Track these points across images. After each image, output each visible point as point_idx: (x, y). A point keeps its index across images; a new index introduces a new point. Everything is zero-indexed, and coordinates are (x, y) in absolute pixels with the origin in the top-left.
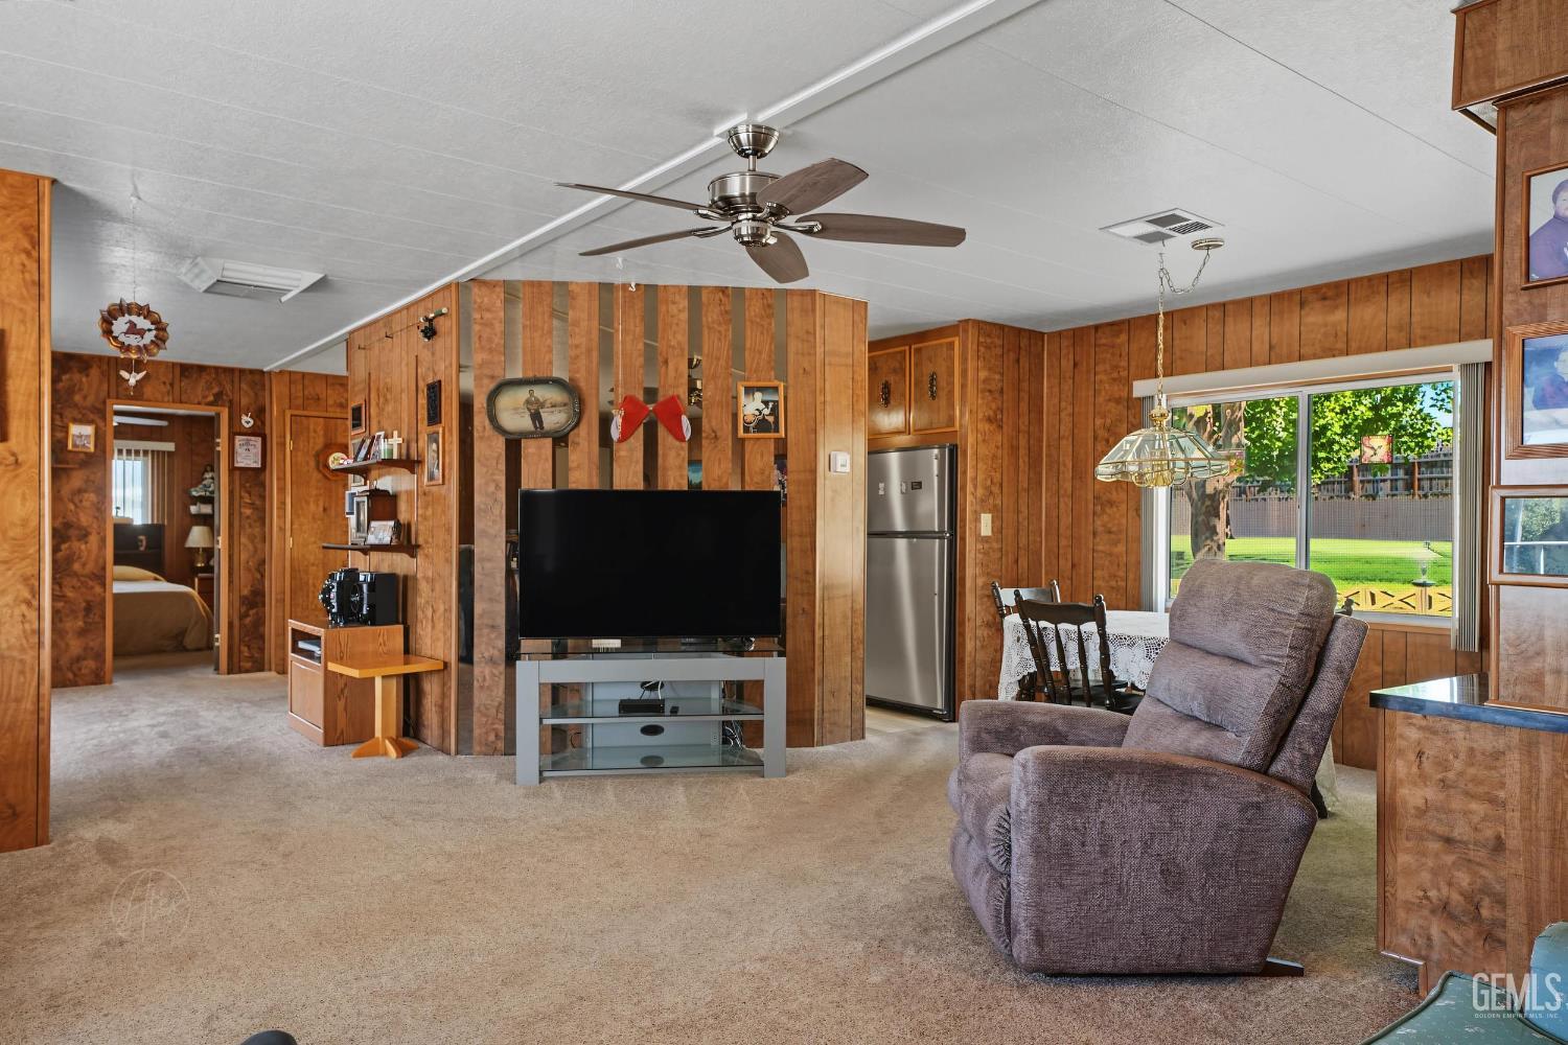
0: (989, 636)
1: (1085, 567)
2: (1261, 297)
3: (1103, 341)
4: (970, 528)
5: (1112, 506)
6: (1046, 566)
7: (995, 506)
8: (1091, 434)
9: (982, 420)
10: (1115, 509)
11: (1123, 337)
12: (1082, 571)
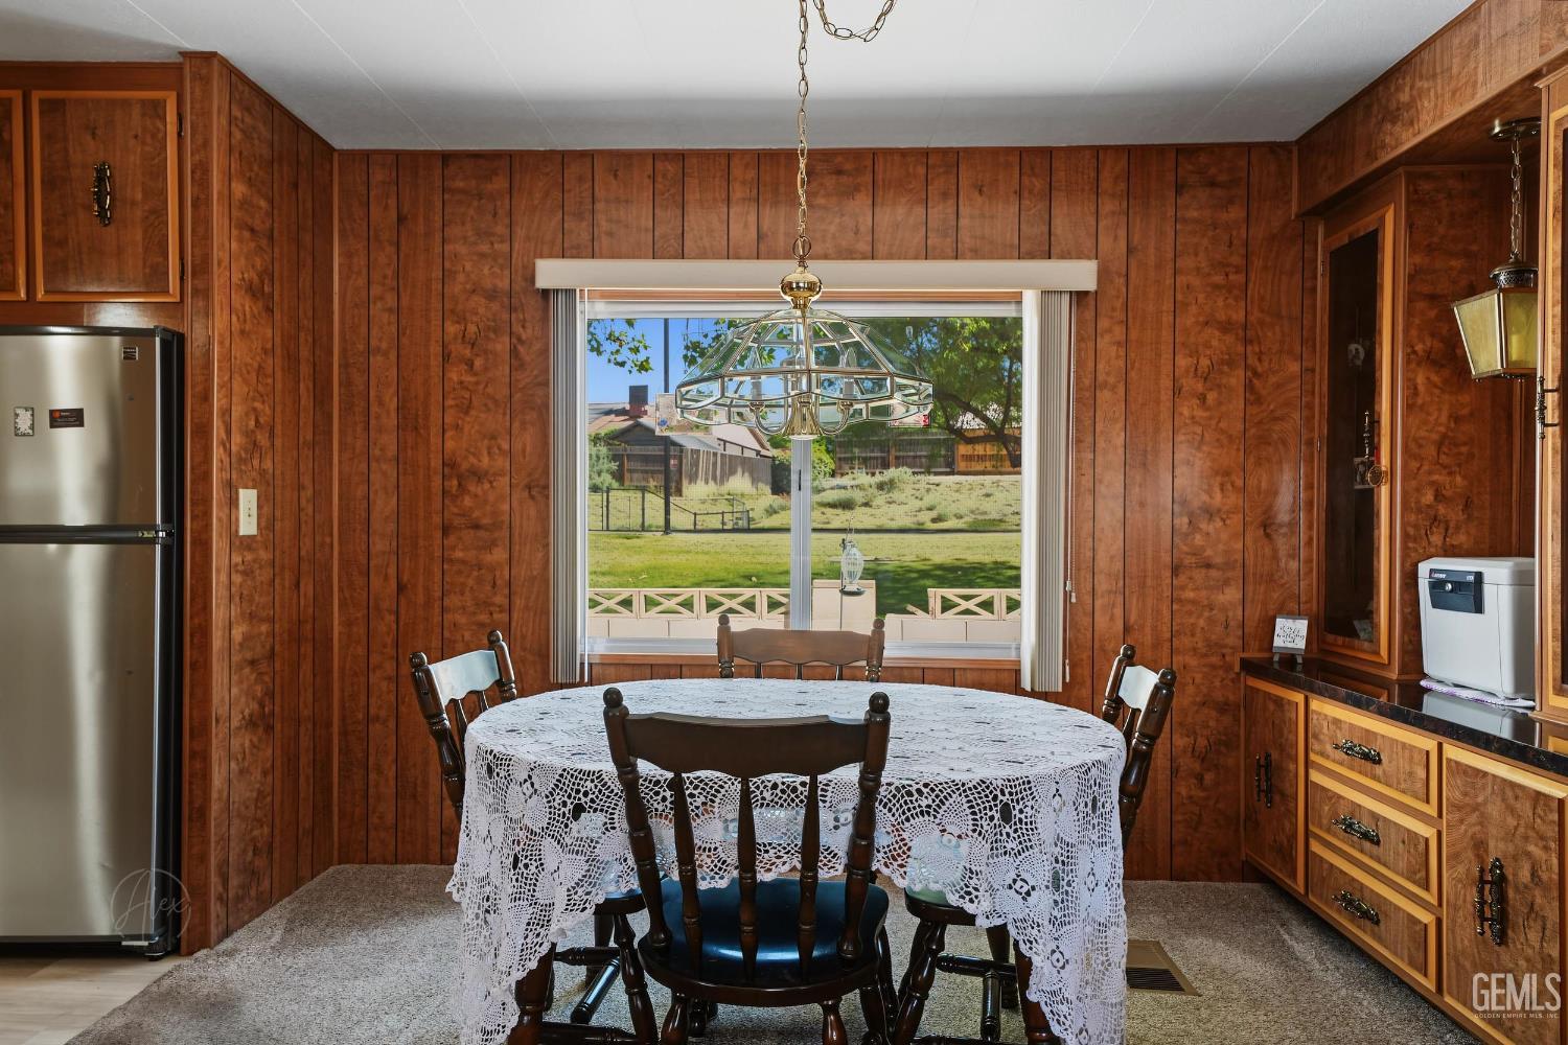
0: (253, 746)
1: (427, 589)
2: (744, 152)
3: (460, 184)
4: (220, 519)
5: (479, 480)
6: (341, 589)
7: (262, 472)
8: (435, 349)
9: (239, 287)
10: (487, 486)
11: (500, 183)
12: (421, 599)
